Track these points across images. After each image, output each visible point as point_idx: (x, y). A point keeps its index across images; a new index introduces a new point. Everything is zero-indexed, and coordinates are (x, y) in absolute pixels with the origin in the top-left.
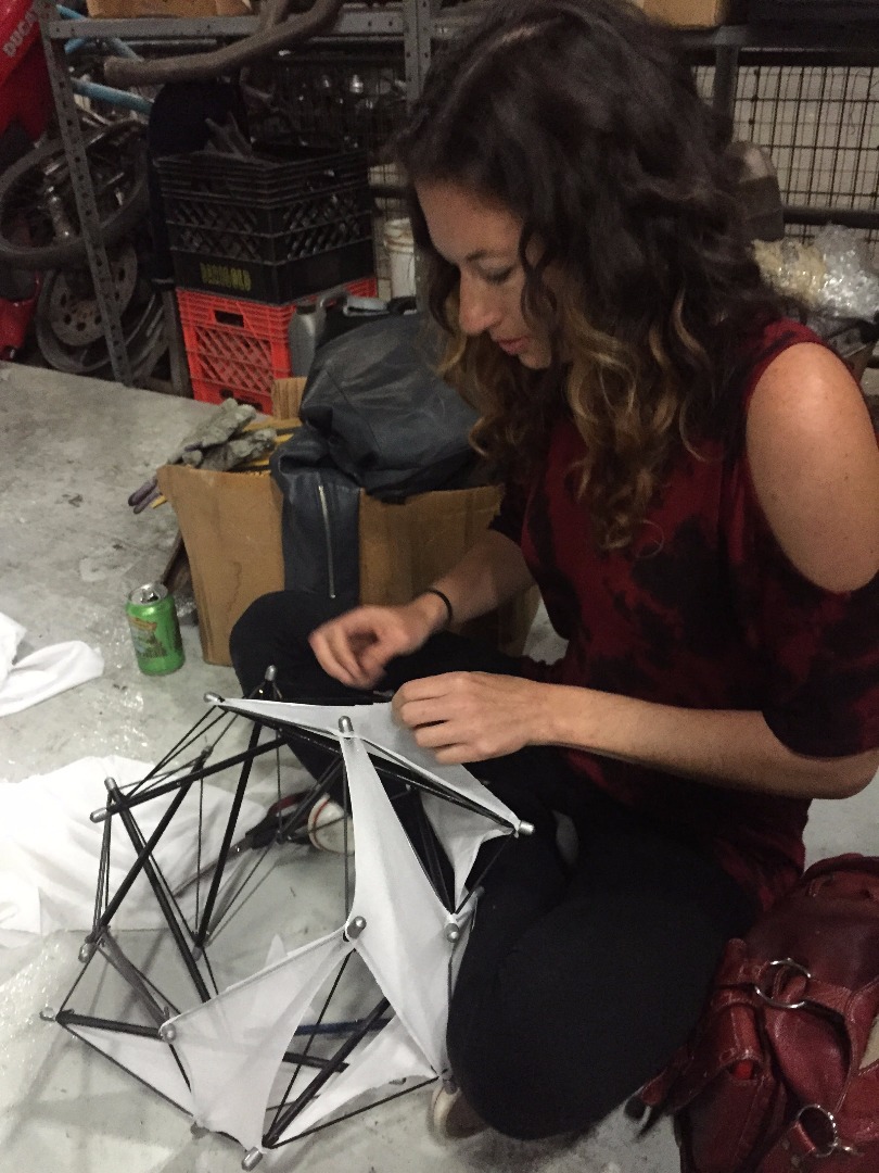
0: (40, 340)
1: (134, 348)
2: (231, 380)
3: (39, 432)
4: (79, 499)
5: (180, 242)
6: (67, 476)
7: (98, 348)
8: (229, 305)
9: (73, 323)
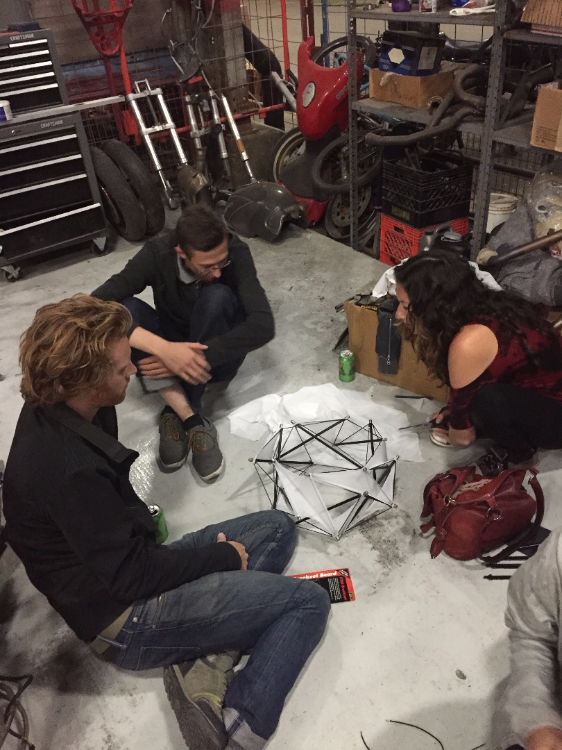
0: (326, 221)
1: (361, 232)
2: (395, 255)
3: (316, 267)
4: (323, 298)
5: (386, 197)
6: (321, 288)
7: (346, 230)
8: (400, 225)
9: (340, 216)
